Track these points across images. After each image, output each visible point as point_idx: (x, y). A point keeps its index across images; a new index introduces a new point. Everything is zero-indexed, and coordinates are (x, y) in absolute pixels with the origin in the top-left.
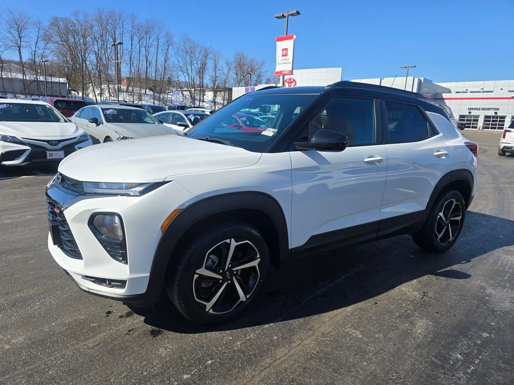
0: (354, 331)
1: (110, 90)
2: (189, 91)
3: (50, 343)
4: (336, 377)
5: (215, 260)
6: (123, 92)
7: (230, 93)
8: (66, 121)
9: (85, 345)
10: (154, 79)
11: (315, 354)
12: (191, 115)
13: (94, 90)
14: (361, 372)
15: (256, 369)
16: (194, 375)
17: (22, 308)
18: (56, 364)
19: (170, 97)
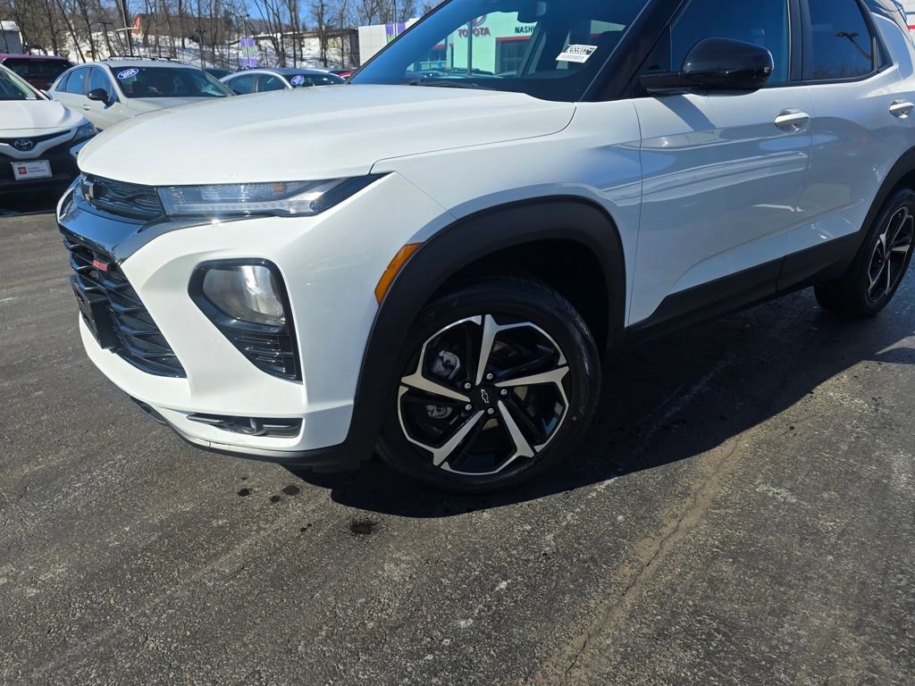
0: (776, 491)
1: (110, 42)
2: (270, 38)
3: (131, 574)
4: (785, 594)
5: (453, 362)
6: (138, 45)
7: (354, 39)
8: (39, 98)
9: (213, 571)
10: (196, 15)
11: (717, 547)
12: (299, 77)
13: (77, 44)
14: (830, 577)
15: (608, 591)
16: (479, 619)
17: (44, 498)
18: (158, 622)
19: (235, 52)
